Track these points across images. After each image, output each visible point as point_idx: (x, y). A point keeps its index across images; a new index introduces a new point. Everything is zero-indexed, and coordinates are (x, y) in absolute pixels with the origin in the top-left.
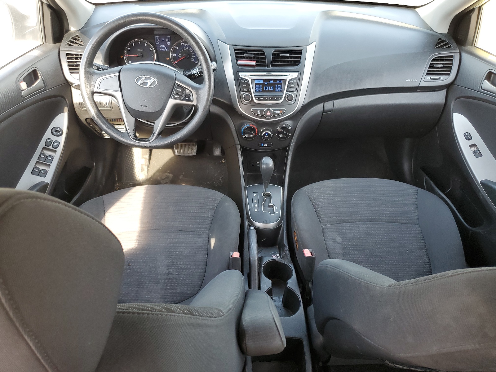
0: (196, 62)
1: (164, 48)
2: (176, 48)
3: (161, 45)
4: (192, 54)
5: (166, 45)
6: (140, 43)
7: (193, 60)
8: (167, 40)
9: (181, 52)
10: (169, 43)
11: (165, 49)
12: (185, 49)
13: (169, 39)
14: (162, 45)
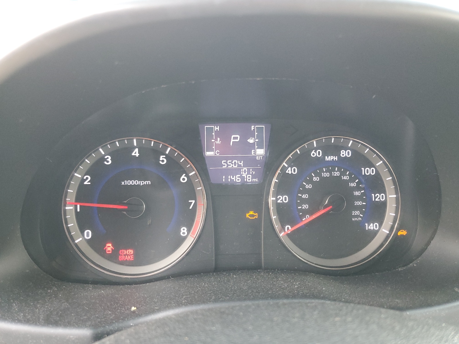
0: (372, 227)
1: (237, 171)
2: (289, 171)
3: (227, 159)
4: (357, 193)
5: (250, 162)
6: (136, 153)
7: (357, 216)
8: (251, 141)
9: (309, 186)
10: (261, 152)
11: (244, 175)
12: (327, 175)
13: (260, 137)
14: (232, 159)
